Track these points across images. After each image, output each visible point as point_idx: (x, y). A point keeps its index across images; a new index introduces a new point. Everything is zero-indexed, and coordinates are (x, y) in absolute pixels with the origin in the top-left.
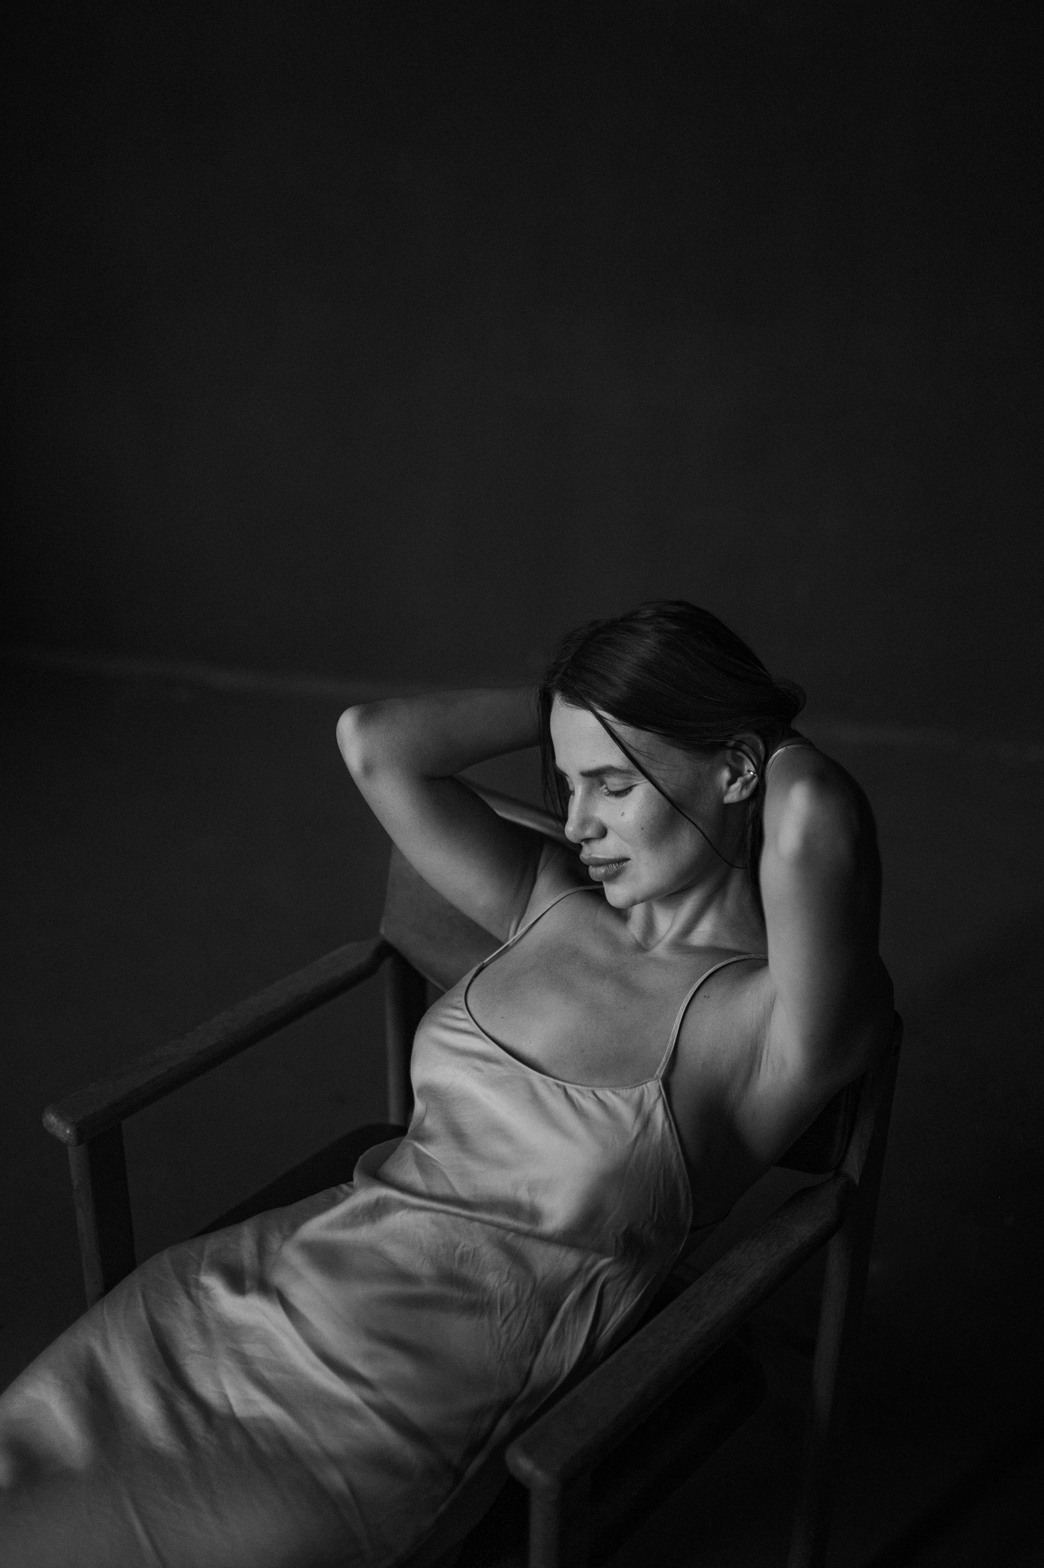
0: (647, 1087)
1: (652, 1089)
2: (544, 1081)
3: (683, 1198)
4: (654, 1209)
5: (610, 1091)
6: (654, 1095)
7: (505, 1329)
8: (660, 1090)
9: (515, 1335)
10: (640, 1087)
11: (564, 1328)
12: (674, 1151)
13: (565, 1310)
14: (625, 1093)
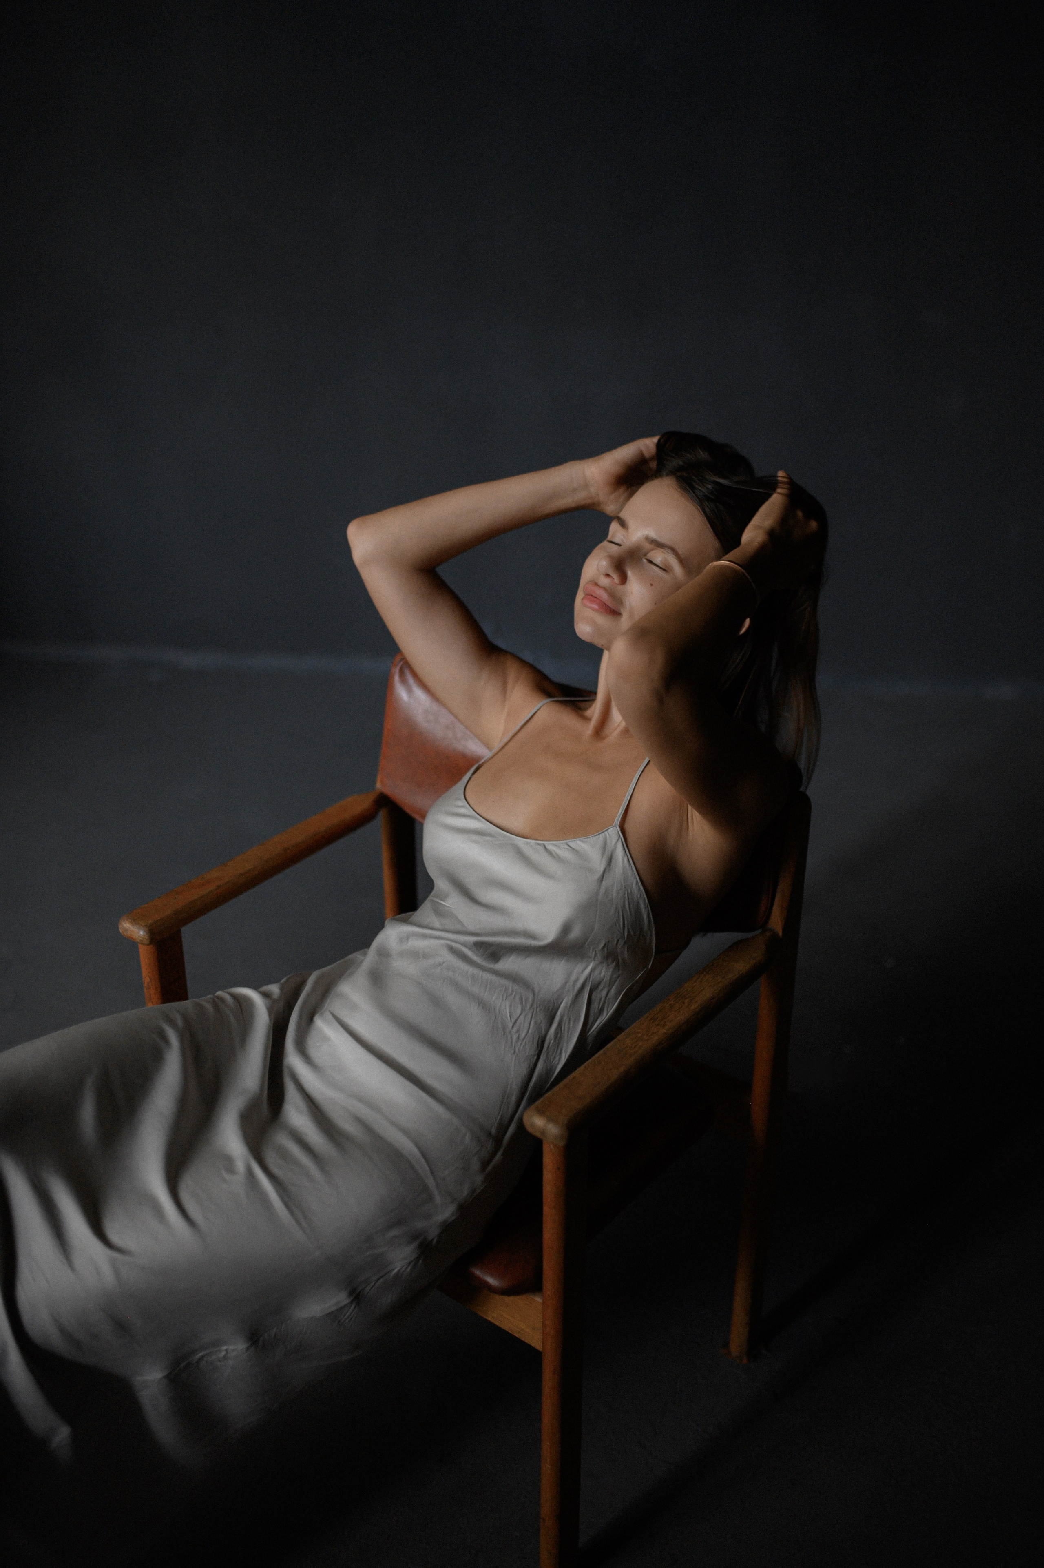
0: (608, 833)
1: (613, 832)
2: (527, 843)
3: (645, 916)
4: (624, 927)
5: (580, 840)
6: (615, 838)
7: (515, 1029)
8: (619, 834)
9: (523, 1035)
10: (603, 834)
11: (561, 1028)
12: (634, 881)
13: (561, 1012)
14: (592, 840)
